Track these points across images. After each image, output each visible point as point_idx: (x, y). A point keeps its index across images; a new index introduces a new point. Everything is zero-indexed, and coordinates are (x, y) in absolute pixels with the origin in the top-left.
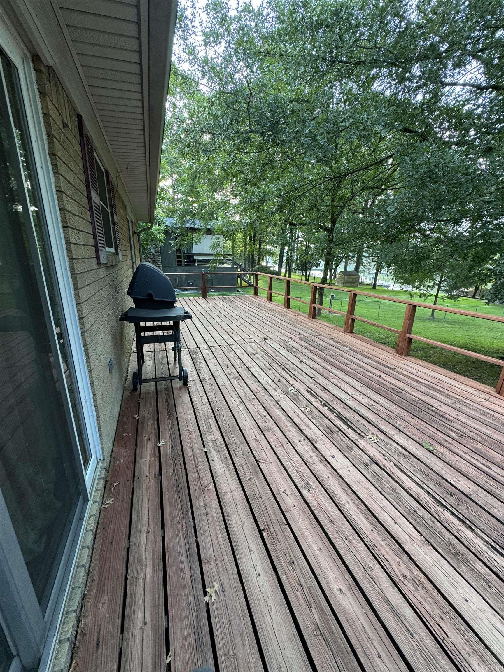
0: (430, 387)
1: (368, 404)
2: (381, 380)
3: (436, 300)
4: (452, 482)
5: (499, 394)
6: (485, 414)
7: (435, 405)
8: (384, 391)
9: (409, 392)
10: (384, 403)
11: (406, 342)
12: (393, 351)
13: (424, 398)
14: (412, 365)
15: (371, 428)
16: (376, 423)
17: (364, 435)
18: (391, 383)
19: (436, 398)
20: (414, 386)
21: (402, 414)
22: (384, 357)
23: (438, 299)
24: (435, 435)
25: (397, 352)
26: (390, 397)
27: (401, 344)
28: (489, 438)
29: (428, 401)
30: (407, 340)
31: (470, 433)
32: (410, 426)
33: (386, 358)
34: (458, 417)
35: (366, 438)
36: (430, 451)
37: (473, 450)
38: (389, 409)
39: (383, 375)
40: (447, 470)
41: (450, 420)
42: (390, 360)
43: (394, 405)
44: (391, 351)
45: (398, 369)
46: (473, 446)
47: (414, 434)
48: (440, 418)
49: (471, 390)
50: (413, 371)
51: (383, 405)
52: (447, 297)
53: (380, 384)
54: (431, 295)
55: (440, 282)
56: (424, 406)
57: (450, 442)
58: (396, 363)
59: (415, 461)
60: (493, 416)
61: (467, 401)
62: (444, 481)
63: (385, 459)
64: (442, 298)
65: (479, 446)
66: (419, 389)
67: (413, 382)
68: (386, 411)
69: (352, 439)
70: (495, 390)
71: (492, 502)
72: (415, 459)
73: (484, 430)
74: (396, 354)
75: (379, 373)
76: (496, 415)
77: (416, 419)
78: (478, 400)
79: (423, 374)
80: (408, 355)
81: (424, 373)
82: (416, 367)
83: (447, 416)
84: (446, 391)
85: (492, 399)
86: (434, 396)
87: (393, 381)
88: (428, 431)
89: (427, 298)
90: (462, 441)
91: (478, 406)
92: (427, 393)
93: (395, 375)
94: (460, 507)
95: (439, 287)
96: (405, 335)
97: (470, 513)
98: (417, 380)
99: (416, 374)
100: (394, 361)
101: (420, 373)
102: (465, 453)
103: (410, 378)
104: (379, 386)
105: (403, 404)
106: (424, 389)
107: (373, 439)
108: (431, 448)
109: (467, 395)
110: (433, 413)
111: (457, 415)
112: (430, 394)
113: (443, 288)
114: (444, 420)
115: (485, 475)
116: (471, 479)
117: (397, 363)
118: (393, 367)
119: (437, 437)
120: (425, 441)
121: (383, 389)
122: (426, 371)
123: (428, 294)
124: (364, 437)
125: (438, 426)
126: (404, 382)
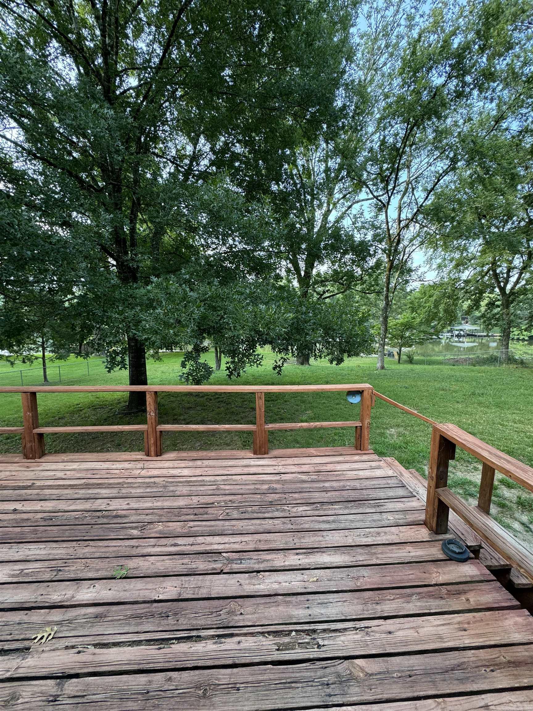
0: (87, 486)
1: (13, 576)
2: (18, 516)
3: (44, 362)
4: (161, 597)
5: (148, 456)
6: (148, 485)
7: (103, 507)
8: (31, 532)
9: (67, 508)
10: (38, 552)
11: (36, 440)
12: (18, 458)
13: (87, 505)
14: (54, 466)
15: (36, 617)
16: (40, 599)
17: (26, 644)
18: (36, 512)
19: (100, 496)
20: (69, 497)
21: (71, 551)
22: (8, 473)
23: (47, 361)
24: (120, 548)
25: (26, 457)
26: (44, 535)
27: (28, 445)
28: (162, 511)
29: (94, 507)
30: (36, 437)
31: (147, 517)
32: (88, 561)
33: (14, 473)
34: (130, 506)
35: (33, 645)
36: (125, 578)
37: (158, 536)
38: (51, 557)
39: (18, 506)
40: (150, 586)
41: (125, 516)
42: (20, 474)
43: (54, 545)
44: (17, 460)
45: (38, 483)
46: (156, 532)
47: (98, 570)
48: (115, 521)
49: (126, 465)
50: (60, 474)
51: (38, 557)
52: (57, 358)
53: (18, 524)
54: (37, 358)
55: (43, 343)
56: (93, 517)
57: (137, 544)
58: (31, 475)
59: (116, 611)
60: (155, 483)
61: (130, 480)
62: (155, 605)
63: (79, 652)
64: (51, 360)
65: (160, 527)
66: (76, 496)
67: (66, 491)
68: (46, 564)
69: (8, 675)
70: (144, 453)
71: (196, 584)
72: (114, 608)
73: (155, 504)
74: (26, 460)
75: (11, 506)
76: (156, 480)
77: (91, 543)
78: (137, 472)
79: (73, 472)
80: (43, 454)
81: (74, 470)
82: (61, 466)
83: (120, 513)
84: (106, 481)
85: (147, 464)
86: (97, 496)
87: (37, 506)
88: (111, 549)
89: (32, 362)
90: (146, 533)
91: (140, 480)
92: (88, 496)
93: (38, 494)
94: (180, 622)
95: (44, 349)
96: (31, 432)
97: (190, 619)
98: (70, 485)
99: (64, 477)
100: (26, 473)
101: (68, 473)
102: (154, 546)
103: (59, 487)
104: (18, 529)
105: (67, 534)
106: (82, 493)
107: (46, 635)
108: (124, 572)
109: (127, 473)
110: (105, 520)
111: (128, 504)
112: (92, 496)
113: (48, 349)
114: (119, 520)
115: (179, 556)
116: (171, 574)
117: (33, 473)
118: (29, 483)
119: (124, 551)
120: (113, 567)
121: (26, 529)
122: (75, 466)
123: (33, 358)
124: (28, 649)
125: (118, 533)
126: (54, 497)
